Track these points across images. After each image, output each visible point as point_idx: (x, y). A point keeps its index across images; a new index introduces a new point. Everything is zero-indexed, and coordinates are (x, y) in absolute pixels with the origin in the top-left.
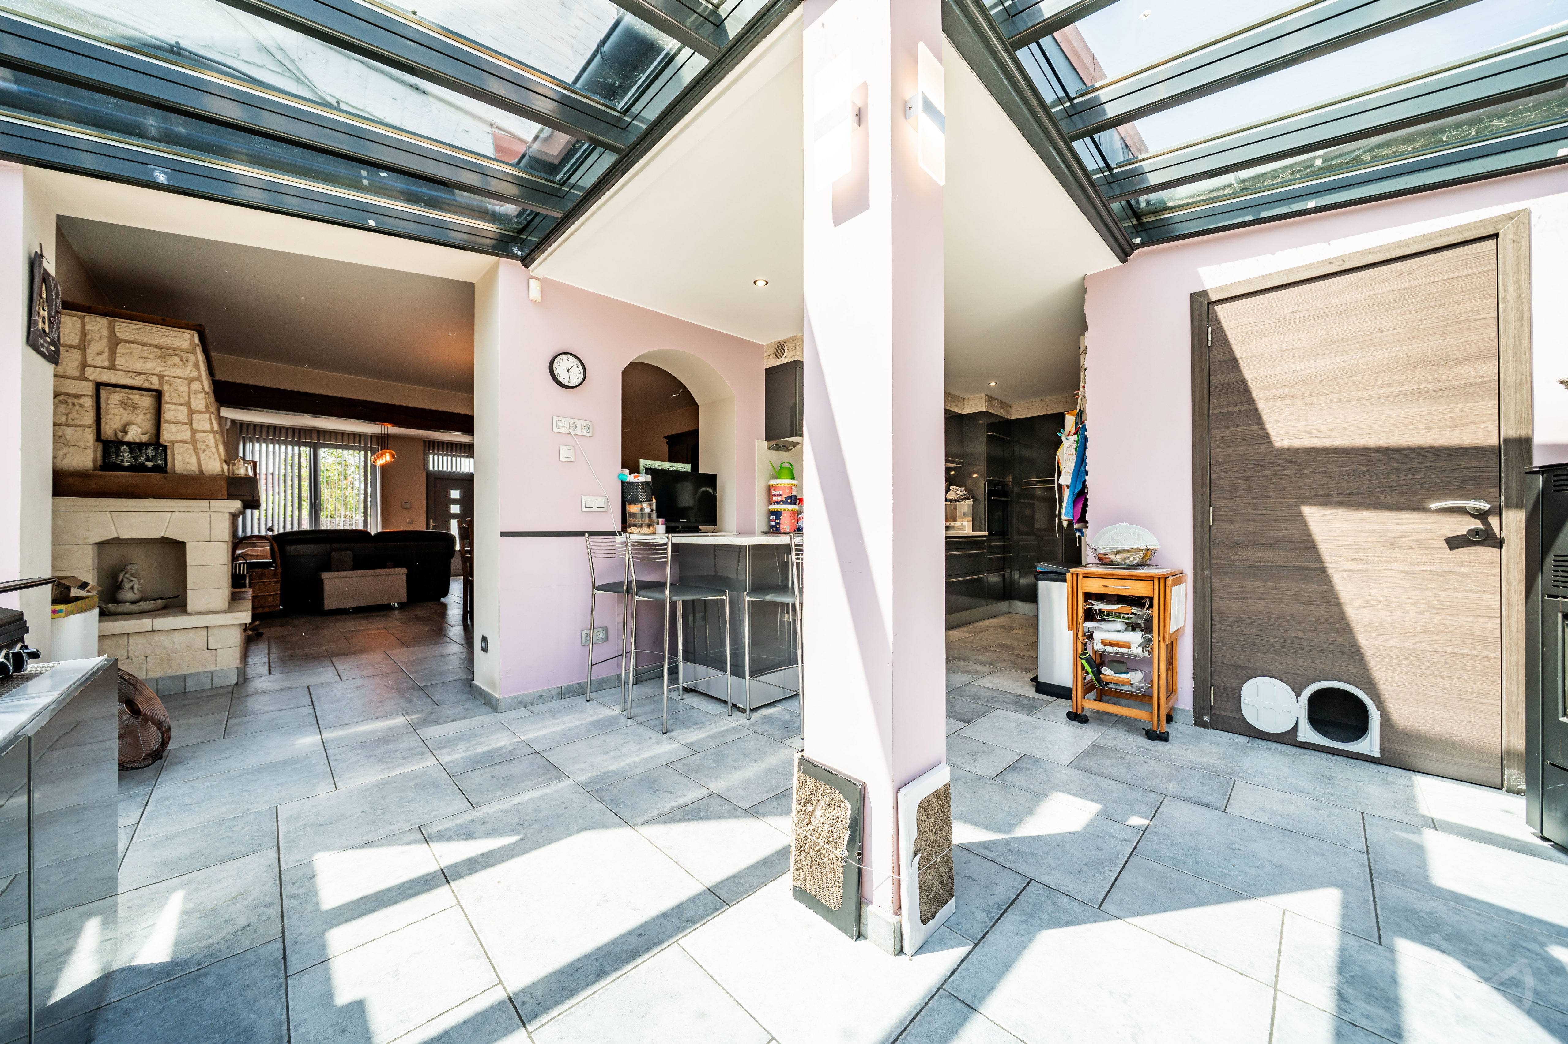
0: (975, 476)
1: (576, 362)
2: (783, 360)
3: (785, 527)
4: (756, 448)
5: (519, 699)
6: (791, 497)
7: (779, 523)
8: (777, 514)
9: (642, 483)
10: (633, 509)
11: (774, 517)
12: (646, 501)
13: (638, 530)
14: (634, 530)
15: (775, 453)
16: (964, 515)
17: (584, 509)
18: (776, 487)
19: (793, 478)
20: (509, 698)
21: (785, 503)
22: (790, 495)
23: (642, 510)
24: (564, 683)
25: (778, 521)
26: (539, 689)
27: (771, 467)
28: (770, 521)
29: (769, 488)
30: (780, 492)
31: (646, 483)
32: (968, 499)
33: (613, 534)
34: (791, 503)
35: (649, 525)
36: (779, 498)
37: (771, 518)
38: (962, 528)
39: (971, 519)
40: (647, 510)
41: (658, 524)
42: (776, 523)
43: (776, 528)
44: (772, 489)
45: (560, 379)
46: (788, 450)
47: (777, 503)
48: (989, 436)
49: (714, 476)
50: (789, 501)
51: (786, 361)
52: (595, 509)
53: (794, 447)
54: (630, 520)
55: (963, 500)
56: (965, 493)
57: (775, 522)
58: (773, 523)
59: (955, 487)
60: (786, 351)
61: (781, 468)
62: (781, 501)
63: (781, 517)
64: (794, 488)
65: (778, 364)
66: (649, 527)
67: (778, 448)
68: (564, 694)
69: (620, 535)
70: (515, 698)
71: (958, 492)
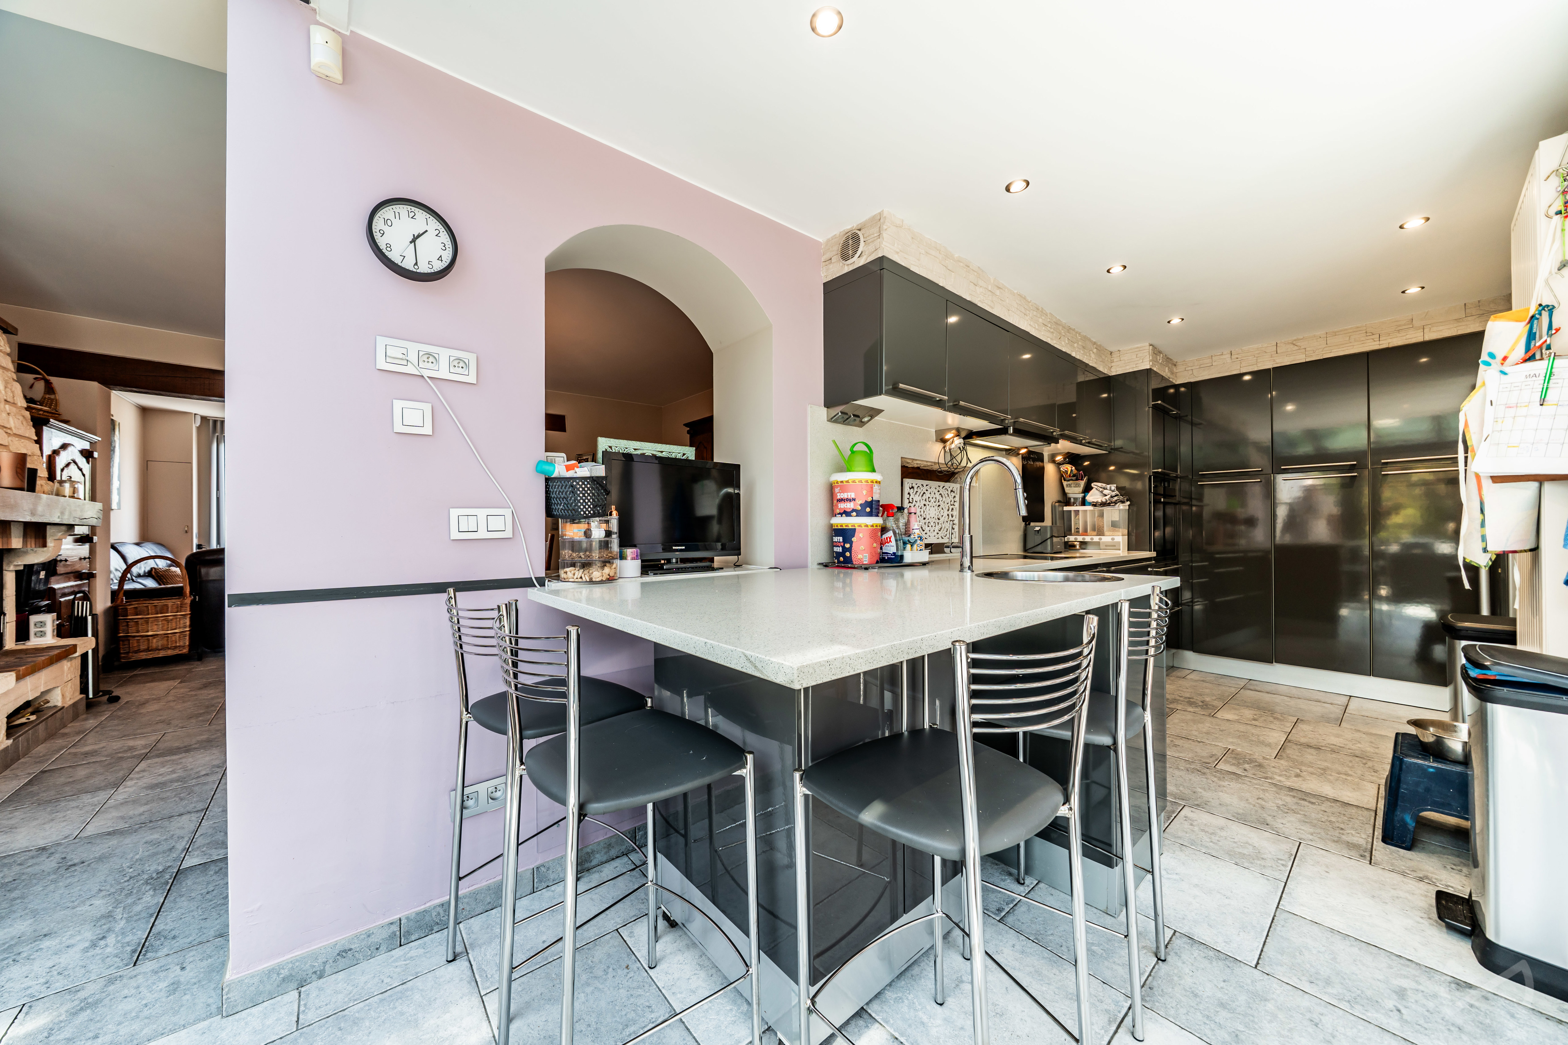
0: (1112, 468)
1: (434, 224)
2: (857, 262)
3: (860, 556)
4: (809, 419)
5: (285, 973)
6: (870, 504)
7: (850, 550)
8: (846, 534)
9: (585, 478)
10: (572, 532)
11: (841, 539)
12: (594, 516)
13: (579, 573)
14: (570, 575)
15: (840, 428)
16: (1114, 525)
17: (455, 535)
18: (843, 485)
19: (874, 471)
20: (252, 976)
21: (859, 514)
22: (870, 499)
23: (587, 534)
24: (406, 911)
25: (847, 546)
26: (340, 938)
27: (837, 452)
28: (833, 545)
29: (831, 488)
30: (852, 495)
31: (595, 480)
32: (1123, 502)
33: (526, 583)
34: (870, 514)
35: (606, 562)
36: (849, 506)
37: (836, 539)
38: (1114, 546)
39: (1126, 532)
40: (598, 532)
41: (622, 557)
42: (845, 550)
43: (845, 557)
44: (837, 490)
45: (394, 256)
46: (862, 424)
47: (847, 513)
48: (1155, 407)
49: (738, 467)
50: (868, 510)
51: (862, 262)
52: (483, 534)
53: (872, 417)
54: (566, 554)
55: (1115, 503)
56: (1117, 492)
57: (843, 547)
58: (840, 550)
59: (1099, 484)
60: (862, 244)
61: (853, 452)
62: (853, 510)
63: (854, 539)
64: (876, 488)
65: (846, 270)
66: (603, 567)
67: (845, 419)
68: (408, 933)
69: (542, 584)
70: (271, 971)
71: (1106, 492)
